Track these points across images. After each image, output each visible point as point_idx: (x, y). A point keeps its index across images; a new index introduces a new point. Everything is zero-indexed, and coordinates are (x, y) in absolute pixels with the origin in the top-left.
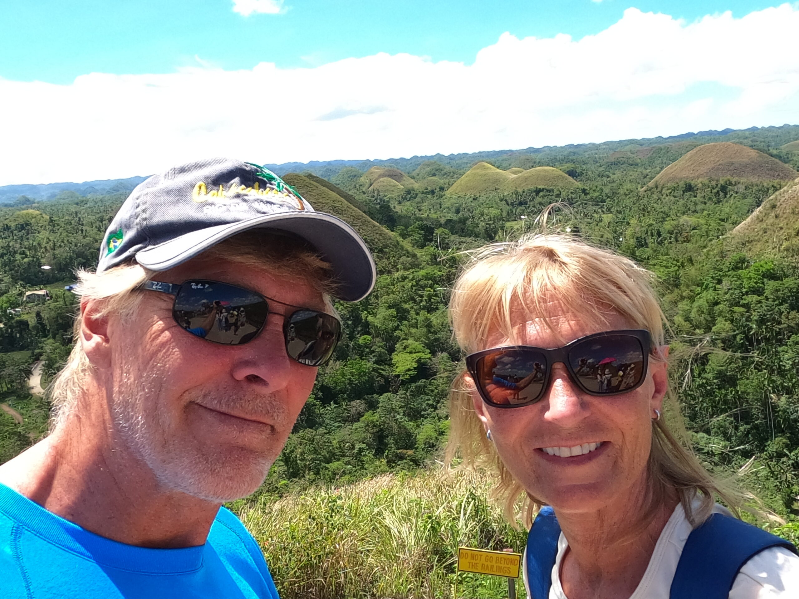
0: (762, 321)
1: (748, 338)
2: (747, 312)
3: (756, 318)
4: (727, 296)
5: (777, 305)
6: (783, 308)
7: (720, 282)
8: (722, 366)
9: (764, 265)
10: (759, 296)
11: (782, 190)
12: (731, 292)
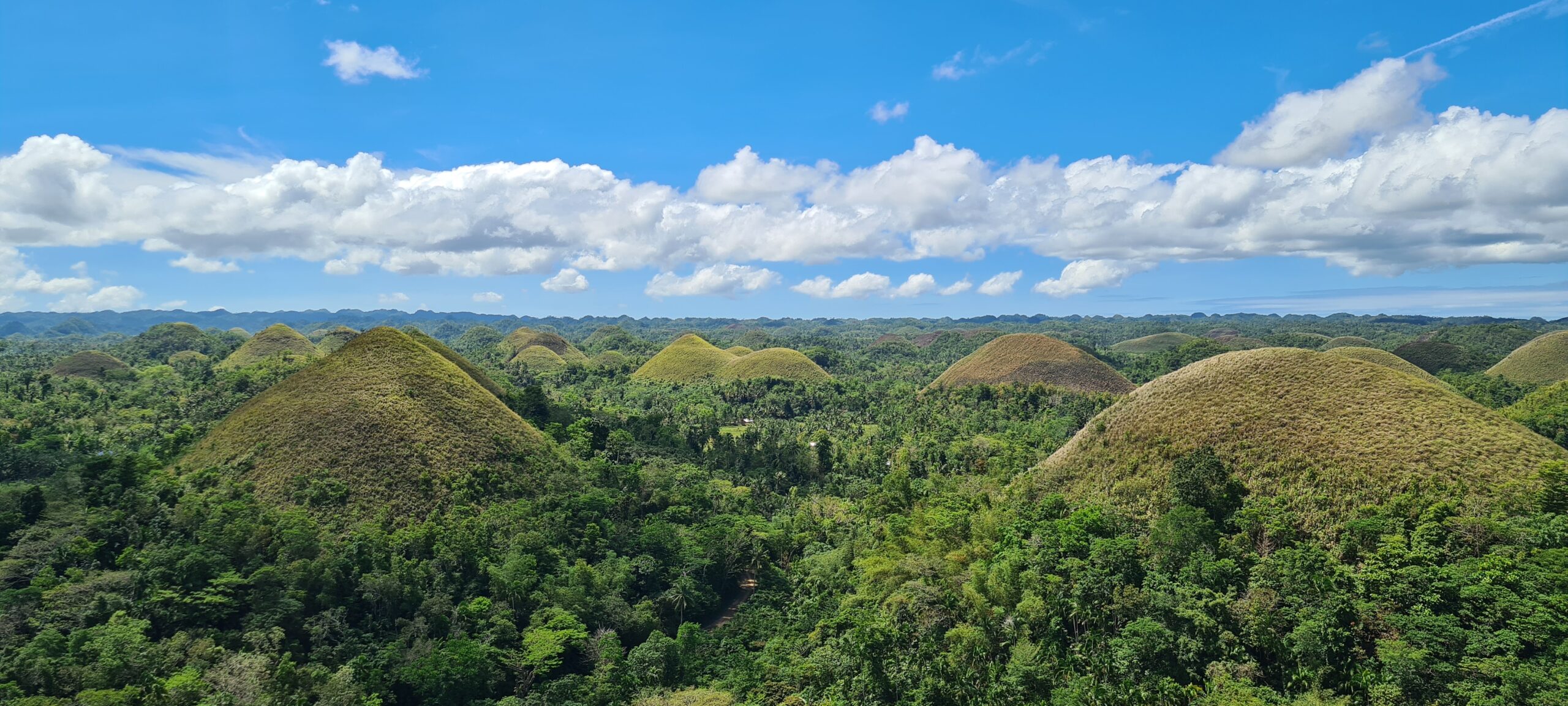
0: (1086, 598)
1: (1066, 622)
2: (1064, 583)
3: (1078, 593)
4: (1037, 558)
5: (1107, 575)
6: (1116, 578)
7: (1027, 535)
8: (1030, 665)
9: (1089, 514)
10: (1081, 559)
11: (1113, 407)
12: (1043, 551)
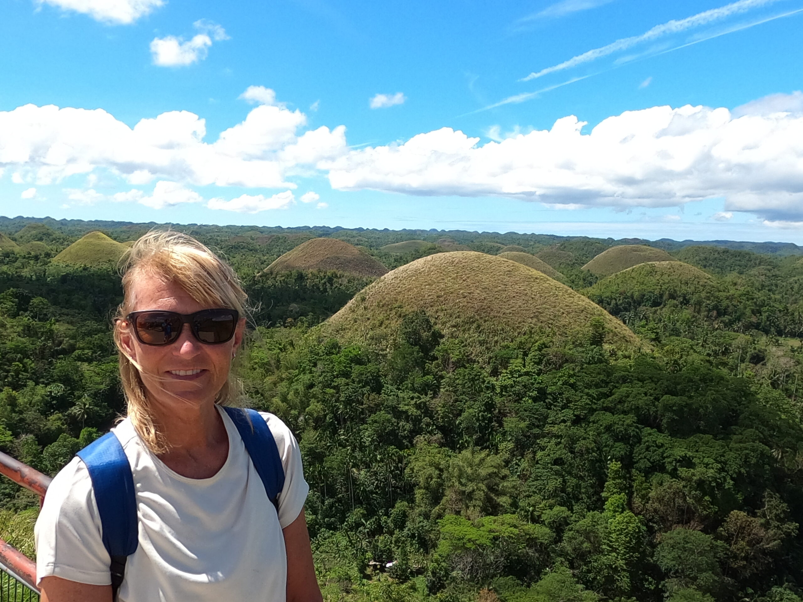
0: (348, 402)
1: (336, 417)
2: (337, 393)
3: (343, 399)
4: (321, 378)
5: (361, 387)
6: (365, 390)
7: (315, 365)
8: (312, 444)
9: (352, 351)
10: (347, 379)
11: (371, 286)
12: (324, 374)
